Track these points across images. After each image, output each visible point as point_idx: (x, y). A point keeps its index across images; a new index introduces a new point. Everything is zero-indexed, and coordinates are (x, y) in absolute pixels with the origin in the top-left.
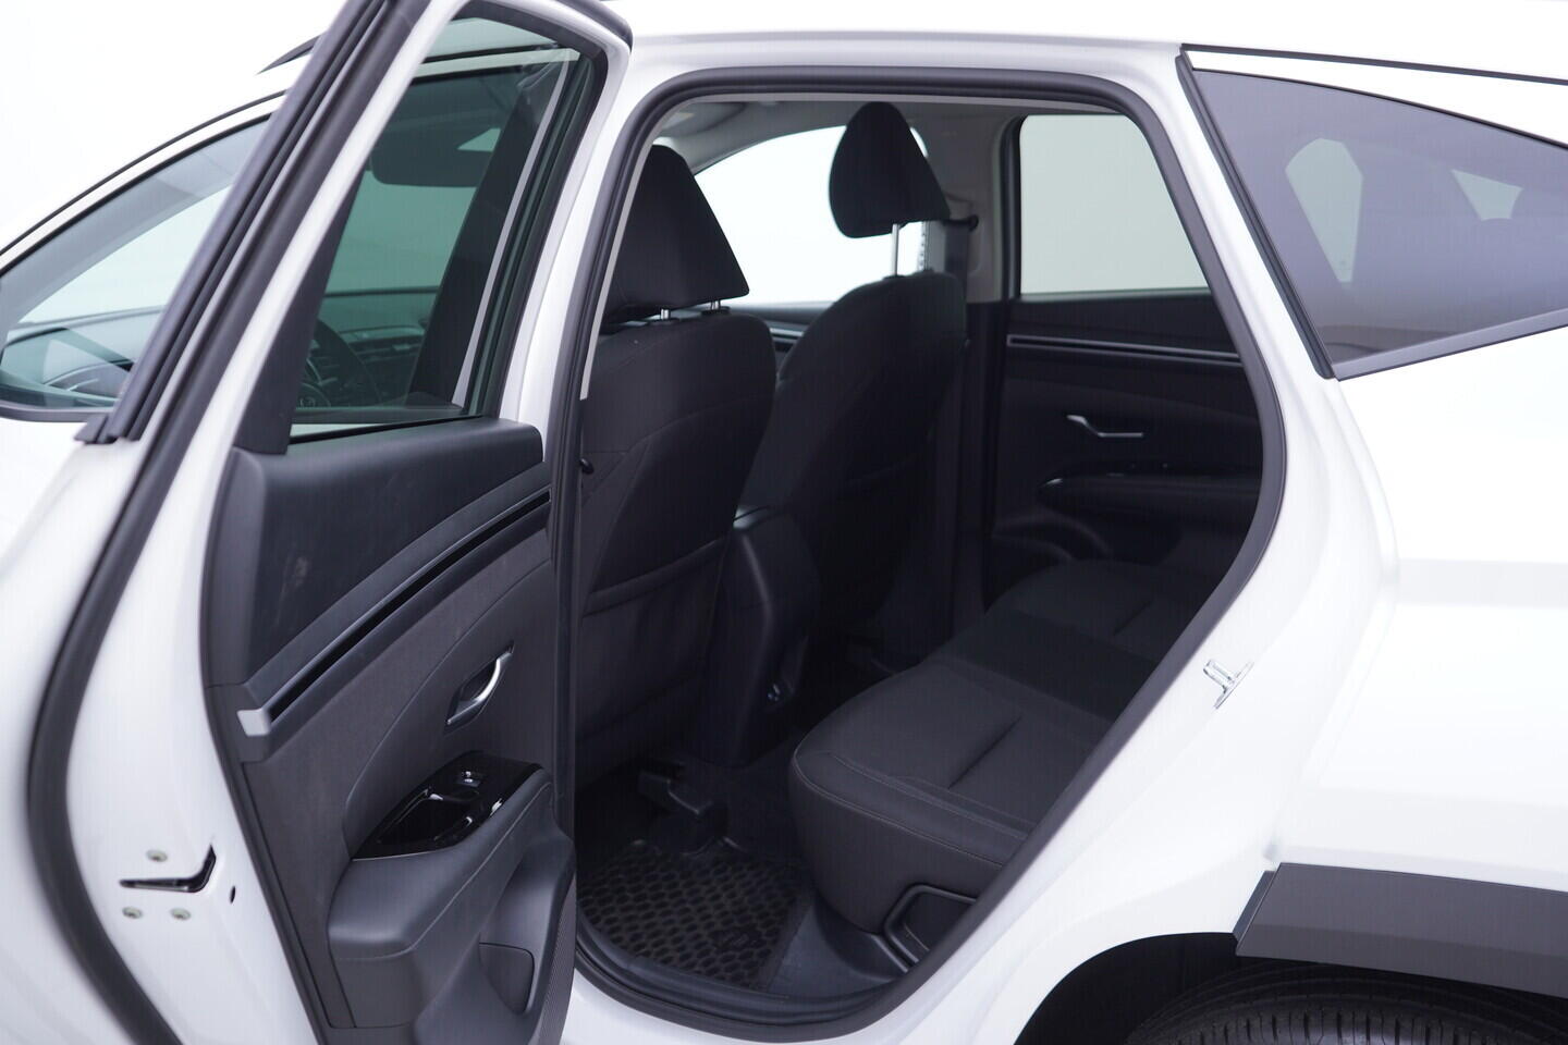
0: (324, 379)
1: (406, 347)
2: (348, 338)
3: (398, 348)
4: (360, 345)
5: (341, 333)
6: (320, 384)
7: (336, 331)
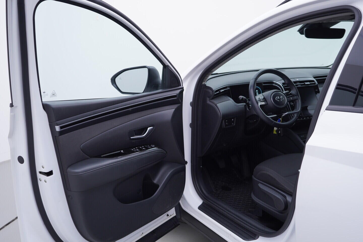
0: (285, 91)
1: (308, 83)
2: (293, 80)
3: (306, 83)
4: (295, 82)
5: (291, 78)
6: (284, 92)
7: (289, 78)
